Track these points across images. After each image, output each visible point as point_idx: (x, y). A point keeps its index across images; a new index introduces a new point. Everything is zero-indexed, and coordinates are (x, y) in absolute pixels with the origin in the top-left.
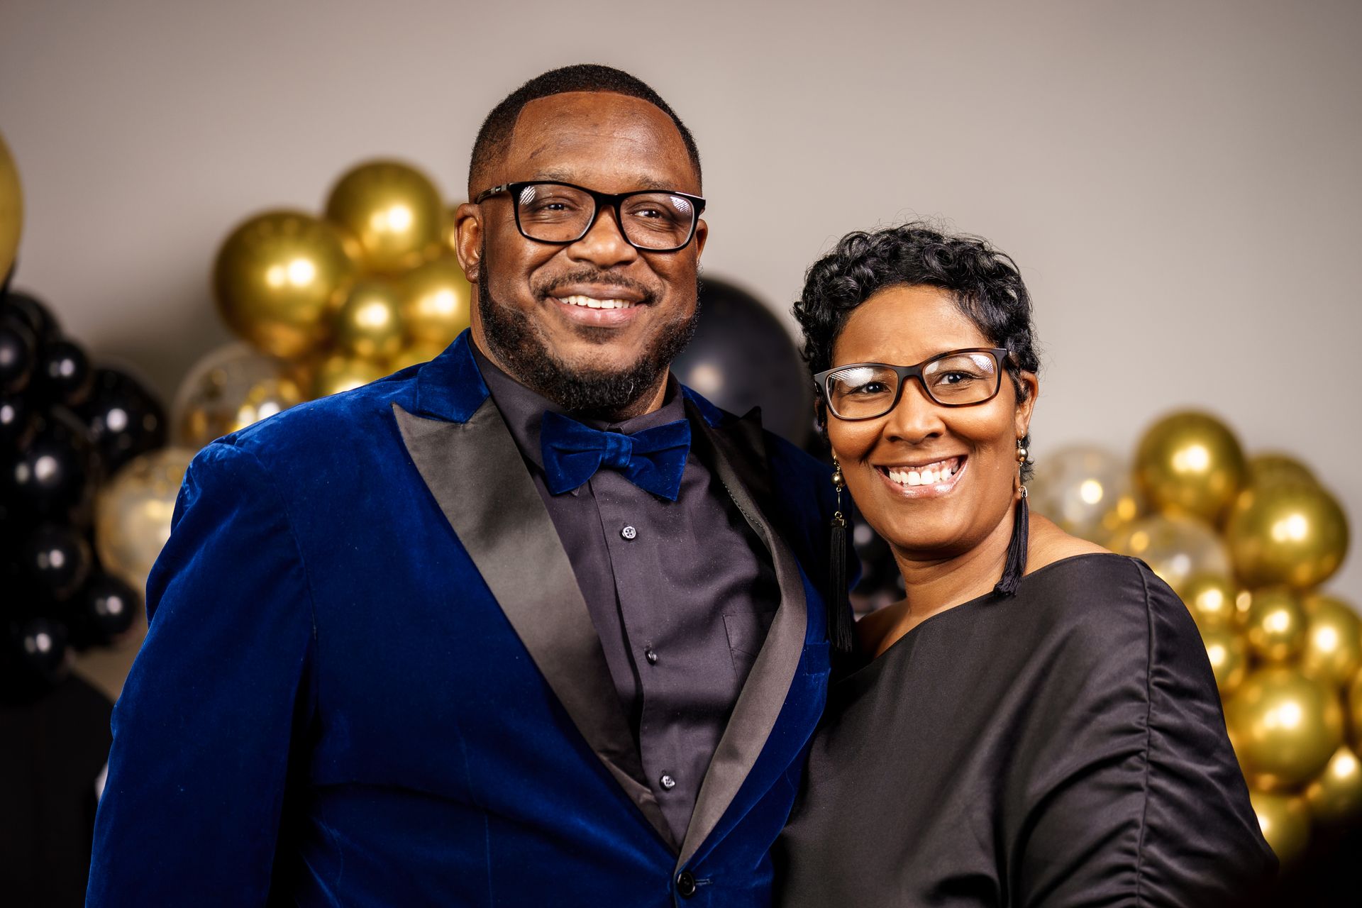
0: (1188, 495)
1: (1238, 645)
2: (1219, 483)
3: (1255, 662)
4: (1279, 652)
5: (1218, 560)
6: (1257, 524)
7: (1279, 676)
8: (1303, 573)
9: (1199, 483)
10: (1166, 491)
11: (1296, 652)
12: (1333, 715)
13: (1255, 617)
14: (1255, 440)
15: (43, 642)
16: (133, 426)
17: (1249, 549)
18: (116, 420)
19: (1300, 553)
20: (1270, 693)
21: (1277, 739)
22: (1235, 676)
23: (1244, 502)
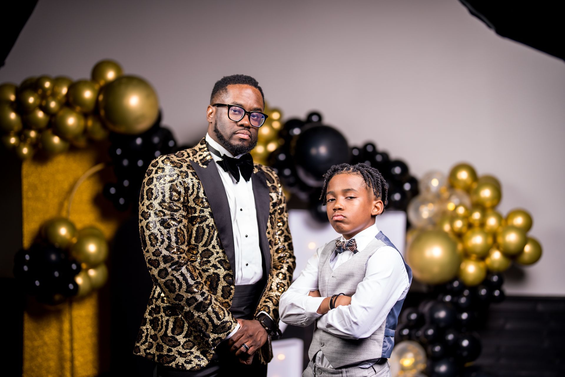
0: (462, 185)
1: (466, 222)
2: (469, 181)
3: (470, 226)
4: (477, 224)
5: (467, 201)
6: (477, 192)
7: (477, 229)
8: (488, 204)
9: (464, 182)
10: (456, 184)
11: (482, 224)
12: (490, 240)
13: (471, 215)
14: (481, 171)
17: (475, 198)
19: (488, 200)
20: (474, 234)
21: (475, 246)
22: (464, 230)
23: (475, 186)
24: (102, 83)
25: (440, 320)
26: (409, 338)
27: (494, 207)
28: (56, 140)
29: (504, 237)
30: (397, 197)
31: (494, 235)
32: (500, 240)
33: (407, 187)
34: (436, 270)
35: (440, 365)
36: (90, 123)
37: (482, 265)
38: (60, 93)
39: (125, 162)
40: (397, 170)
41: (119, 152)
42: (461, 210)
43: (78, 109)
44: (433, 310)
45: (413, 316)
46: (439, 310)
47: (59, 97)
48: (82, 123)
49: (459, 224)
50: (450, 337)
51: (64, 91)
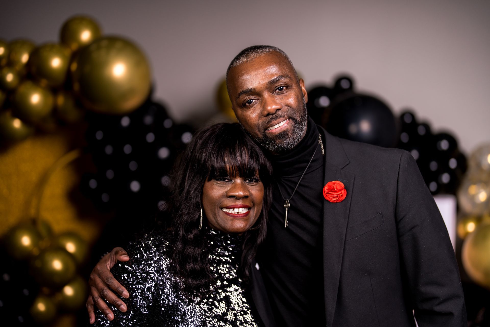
24: (74, 47)
28: (17, 124)
30: (445, 178)
33: (453, 163)
36: (61, 100)
38: (19, 61)
39: (109, 150)
40: (444, 145)
41: (99, 135)
43: (44, 82)
47: (18, 68)
48: (50, 100)
51: (25, 58)
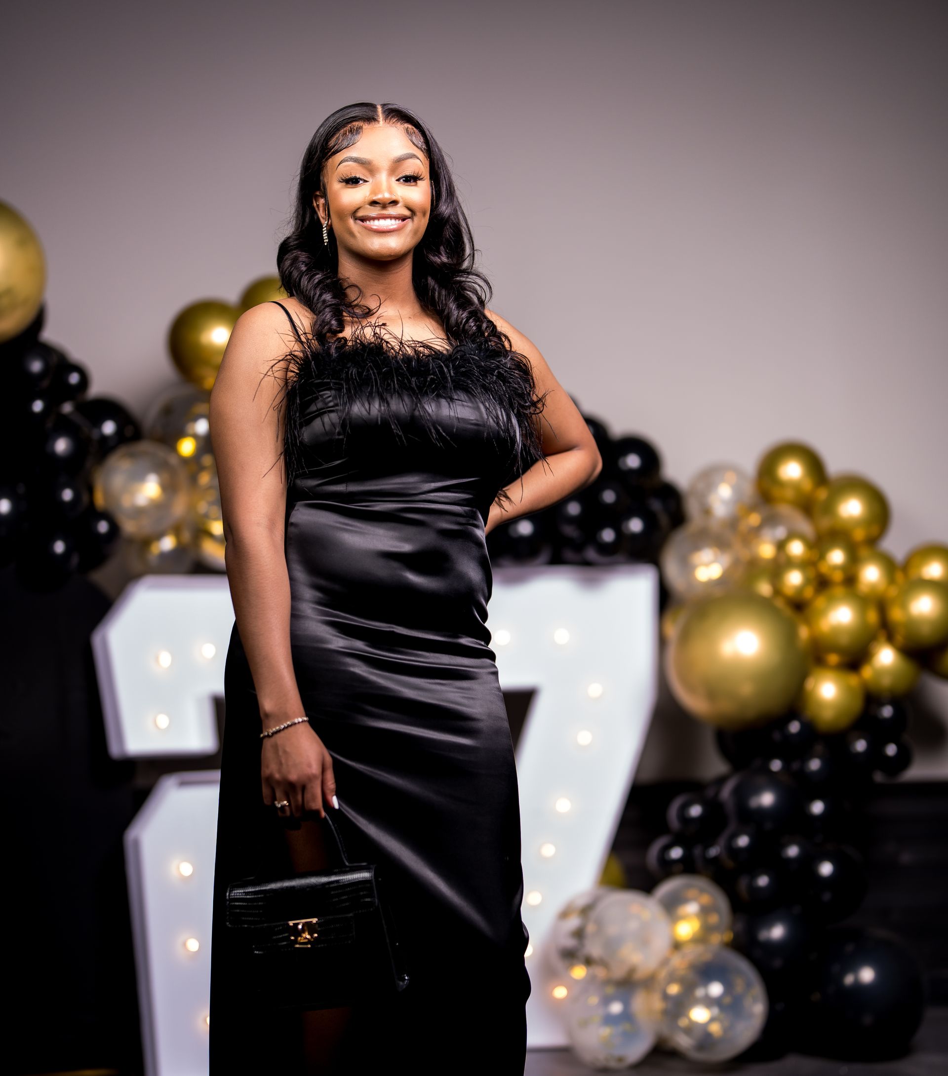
0: (789, 494)
1: (812, 573)
2: (808, 485)
3: (822, 583)
4: (838, 576)
5: (806, 527)
6: (829, 507)
7: (839, 591)
8: (859, 535)
9: (795, 486)
10: (776, 492)
11: (850, 580)
12: (873, 617)
13: (822, 556)
15: (59, 547)
16: (119, 432)
17: (825, 523)
18: (109, 428)
19: (857, 522)
20: (832, 601)
21: (837, 630)
22: (809, 592)
23: (822, 494)
25: (761, 812)
26: (687, 867)
27: (873, 541)
29: (904, 606)
30: (635, 525)
31: (881, 605)
32: (896, 615)
34: (747, 690)
35: (770, 925)
37: (853, 680)
40: (633, 461)
42: (796, 548)
44: (743, 794)
45: (695, 811)
46: (758, 791)
49: (794, 579)
50: (793, 851)
